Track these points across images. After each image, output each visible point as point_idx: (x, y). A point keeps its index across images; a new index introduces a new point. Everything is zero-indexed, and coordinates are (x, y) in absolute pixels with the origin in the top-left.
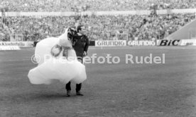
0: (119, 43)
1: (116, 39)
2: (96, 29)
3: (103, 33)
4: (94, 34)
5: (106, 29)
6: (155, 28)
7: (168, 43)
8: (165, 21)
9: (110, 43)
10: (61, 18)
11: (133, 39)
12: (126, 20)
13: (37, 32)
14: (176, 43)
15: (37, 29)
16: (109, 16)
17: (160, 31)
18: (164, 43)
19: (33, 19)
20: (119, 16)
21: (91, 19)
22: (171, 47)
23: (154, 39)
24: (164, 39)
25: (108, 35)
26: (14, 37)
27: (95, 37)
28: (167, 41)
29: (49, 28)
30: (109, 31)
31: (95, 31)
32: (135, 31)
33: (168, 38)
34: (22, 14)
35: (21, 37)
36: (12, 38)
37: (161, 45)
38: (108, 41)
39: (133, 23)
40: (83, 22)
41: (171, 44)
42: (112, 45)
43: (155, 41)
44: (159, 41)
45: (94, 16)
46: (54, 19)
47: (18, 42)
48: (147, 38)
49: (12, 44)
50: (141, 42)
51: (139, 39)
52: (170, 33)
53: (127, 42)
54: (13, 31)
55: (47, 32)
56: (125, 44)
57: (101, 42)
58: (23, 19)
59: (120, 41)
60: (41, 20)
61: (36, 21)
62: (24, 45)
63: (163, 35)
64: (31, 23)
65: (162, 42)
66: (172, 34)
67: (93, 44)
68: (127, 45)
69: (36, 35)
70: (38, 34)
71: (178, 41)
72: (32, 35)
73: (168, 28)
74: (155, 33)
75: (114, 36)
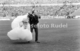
0: (51, 17)
1: (49, 16)
2: (41, 11)
3: (44, 13)
4: (40, 13)
5: (45, 12)
6: (65, 11)
7: (70, 17)
8: (69, 8)
9: (47, 17)
10: (27, 7)
11: (56, 16)
12: (54, 8)
13: (17, 13)
14: (74, 17)
15: (17, 12)
16: (46, 6)
17: (67, 12)
18: (69, 17)
19: (16, 7)
20: (51, 6)
21: (39, 7)
22: (72, 19)
23: (65, 16)
24: (69, 15)
25: (46, 14)
26: (8, 15)
27: (41, 15)
28: (70, 16)
29: (22, 11)
30: (47, 12)
31: (41, 12)
32: (57, 12)
33: (71, 15)
34: (11, 5)
35: (10, 15)
36: (7, 15)
37: (67, 18)
38: (46, 17)
39: (56, 9)
40: (36, 9)
41: (72, 18)
42: (48, 18)
43: (65, 17)
44: (67, 17)
45: (40, 6)
46: (24, 7)
47: (9, 17)
48: (62, 15)
49: (7, 18)
50: (59, 17)
51: (59, 16)
52: (71, 13)
53: (54, 17)
54: (7, 12)
55: (21, 13)
56: (53, 18)
57: (43, 17)
58: (12, 8)
59: (51, 16)
60: (19, 8)
61: (17, 8)
62: (12, 18)
63: (68, 14)
64: (15, 9)
65: (68, 17)
66: (72, 14)
67: (40, 18)
68: (54, 18)
69: (17, 14)
70: (18, 14)
71: (75, 16)
72: (15, 14)
73: (71, 11)
74: (65, 13)
75: (48, 14)
